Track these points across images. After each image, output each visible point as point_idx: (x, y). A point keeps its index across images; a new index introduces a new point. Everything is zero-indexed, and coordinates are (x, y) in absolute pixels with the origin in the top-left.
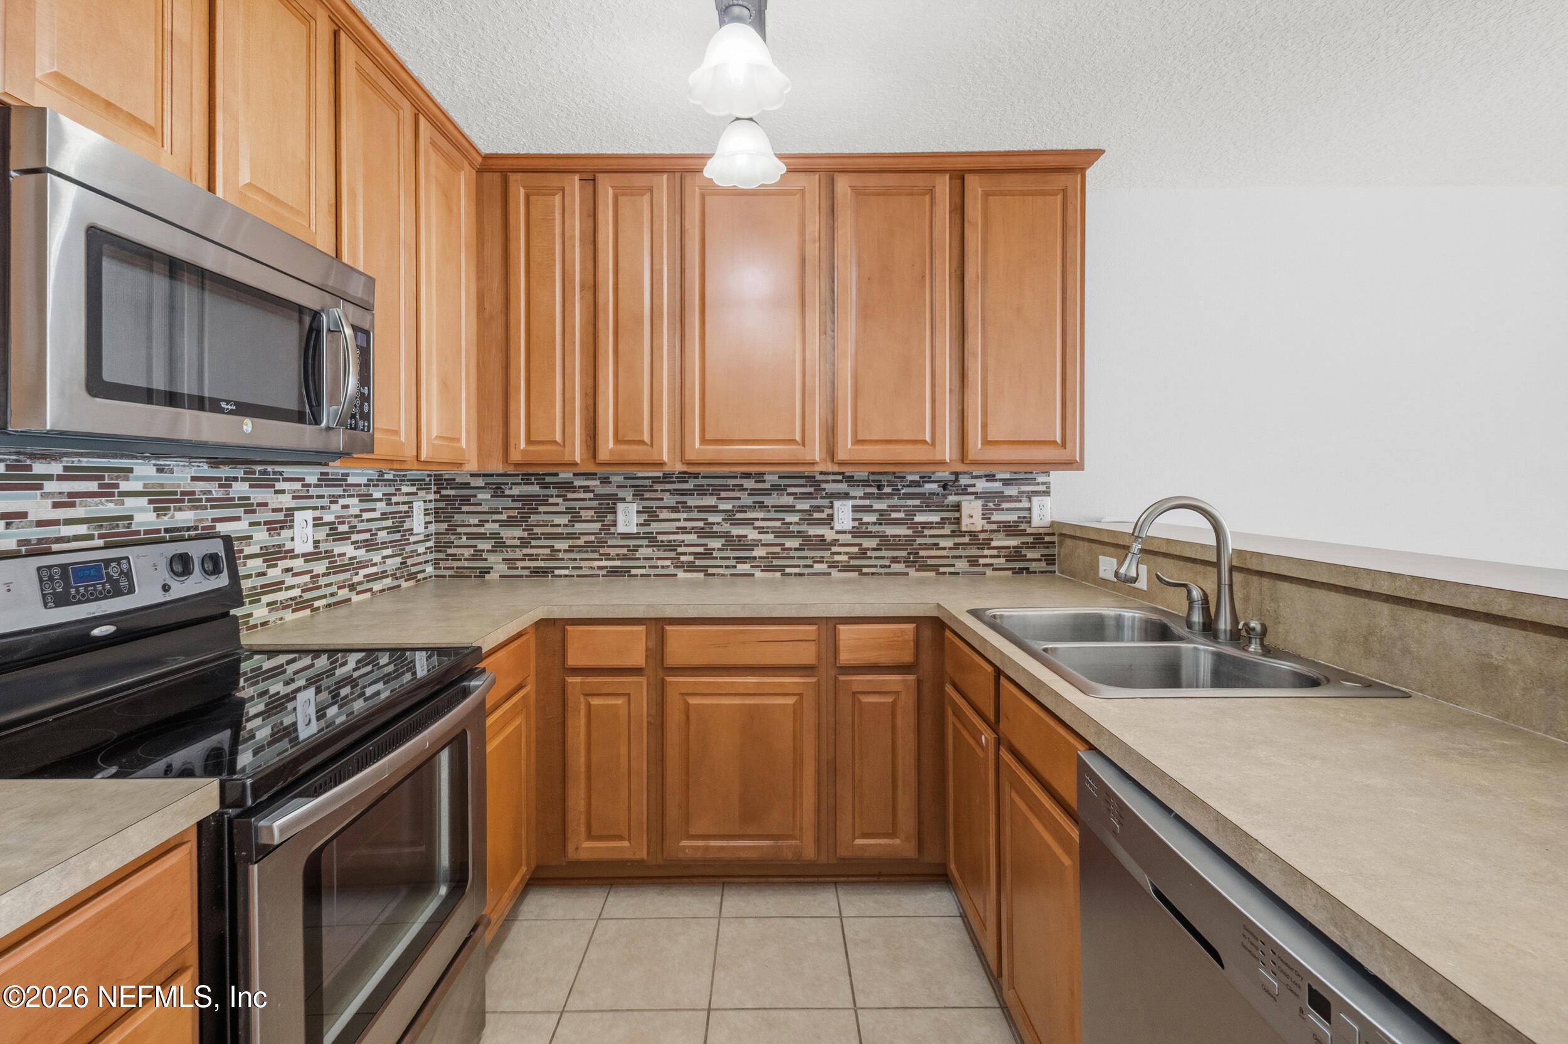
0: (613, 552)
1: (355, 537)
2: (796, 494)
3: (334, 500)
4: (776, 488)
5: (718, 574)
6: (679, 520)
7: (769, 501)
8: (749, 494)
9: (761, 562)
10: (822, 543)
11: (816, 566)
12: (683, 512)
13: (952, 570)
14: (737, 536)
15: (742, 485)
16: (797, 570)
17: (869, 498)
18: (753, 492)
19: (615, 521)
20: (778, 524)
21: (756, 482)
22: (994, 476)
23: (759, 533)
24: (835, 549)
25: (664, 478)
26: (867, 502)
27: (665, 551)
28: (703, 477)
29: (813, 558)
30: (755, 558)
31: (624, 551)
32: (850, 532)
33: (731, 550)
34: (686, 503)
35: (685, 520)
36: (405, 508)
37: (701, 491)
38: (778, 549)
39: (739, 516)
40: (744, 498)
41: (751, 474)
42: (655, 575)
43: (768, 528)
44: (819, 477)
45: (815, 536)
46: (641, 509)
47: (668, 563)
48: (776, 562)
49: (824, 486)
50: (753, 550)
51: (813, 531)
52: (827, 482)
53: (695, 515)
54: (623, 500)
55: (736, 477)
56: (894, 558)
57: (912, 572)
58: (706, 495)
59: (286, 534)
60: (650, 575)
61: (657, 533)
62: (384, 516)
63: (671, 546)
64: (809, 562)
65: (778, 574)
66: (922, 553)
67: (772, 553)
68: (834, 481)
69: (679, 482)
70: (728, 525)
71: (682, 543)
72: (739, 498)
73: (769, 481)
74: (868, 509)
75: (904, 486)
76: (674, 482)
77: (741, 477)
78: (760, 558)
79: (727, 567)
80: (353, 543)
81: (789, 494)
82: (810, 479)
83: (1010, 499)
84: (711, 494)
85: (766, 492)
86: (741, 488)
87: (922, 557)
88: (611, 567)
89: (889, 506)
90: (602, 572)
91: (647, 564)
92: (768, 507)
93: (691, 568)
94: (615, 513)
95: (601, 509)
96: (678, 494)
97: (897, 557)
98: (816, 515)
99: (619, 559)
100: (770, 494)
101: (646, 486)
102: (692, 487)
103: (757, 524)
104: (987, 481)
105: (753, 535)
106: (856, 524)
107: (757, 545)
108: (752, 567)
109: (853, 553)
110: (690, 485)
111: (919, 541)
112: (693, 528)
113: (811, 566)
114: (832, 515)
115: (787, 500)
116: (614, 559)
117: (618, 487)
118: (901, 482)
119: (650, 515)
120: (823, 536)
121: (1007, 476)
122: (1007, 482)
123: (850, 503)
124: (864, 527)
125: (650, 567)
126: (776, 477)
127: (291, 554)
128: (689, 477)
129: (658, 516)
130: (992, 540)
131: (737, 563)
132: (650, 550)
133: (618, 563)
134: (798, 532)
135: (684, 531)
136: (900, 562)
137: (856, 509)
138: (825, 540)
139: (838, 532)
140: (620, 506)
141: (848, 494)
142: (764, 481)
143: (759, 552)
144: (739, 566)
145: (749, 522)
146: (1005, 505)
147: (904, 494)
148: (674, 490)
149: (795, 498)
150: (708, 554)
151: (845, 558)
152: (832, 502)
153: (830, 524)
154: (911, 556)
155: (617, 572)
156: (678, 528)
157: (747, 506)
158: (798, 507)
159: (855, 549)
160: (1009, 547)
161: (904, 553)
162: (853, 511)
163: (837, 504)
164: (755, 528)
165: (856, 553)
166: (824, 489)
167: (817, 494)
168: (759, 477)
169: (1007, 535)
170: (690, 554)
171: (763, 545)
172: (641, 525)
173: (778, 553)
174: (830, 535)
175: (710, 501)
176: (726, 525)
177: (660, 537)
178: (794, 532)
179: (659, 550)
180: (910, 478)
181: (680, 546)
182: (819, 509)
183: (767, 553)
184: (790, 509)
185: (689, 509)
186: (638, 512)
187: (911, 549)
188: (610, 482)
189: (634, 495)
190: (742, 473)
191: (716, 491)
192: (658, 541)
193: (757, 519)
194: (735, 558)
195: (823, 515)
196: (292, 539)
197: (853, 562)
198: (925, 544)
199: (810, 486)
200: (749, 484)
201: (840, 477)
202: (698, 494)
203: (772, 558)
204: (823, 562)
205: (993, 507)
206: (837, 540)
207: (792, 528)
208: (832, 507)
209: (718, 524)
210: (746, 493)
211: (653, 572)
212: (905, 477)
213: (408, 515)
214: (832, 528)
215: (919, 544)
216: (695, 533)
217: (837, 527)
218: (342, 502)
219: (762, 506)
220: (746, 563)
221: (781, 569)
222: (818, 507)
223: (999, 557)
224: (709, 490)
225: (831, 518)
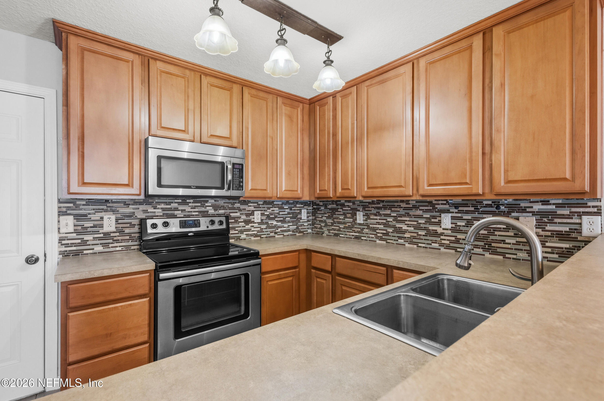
0: (356, 230)
1: (276, 219)
2: (423, 210)
3: (269, 208)
4: (415, 207)
5: (391, 243)
6: (377, 219)
7: (411, 213)
8: (403, 209)
9: (408, 240)
10: (435, 234)
11: (433, 244)
12: (378, 216)
13: (515, 256)
14: (399, 227)
15: (400, 206)
16: (424, 245)
17: (461, 213)
18: (405, 209)
19: (356, 218)
20: (415, 223)
21: (406, 204)
22: (549, 201)
23: (407, 227)
24: (442, 237)
25: (372, 202)
26: (459, 215)
27: (372, 231)
28: (385, 202)
29: (431, 240)
30: (405, 237)
31: (359, 230)
32: (450, 230)
33: (396, 233)
34: (379, 212)
35: (379, 219)
36: (299, 211)
37: (385, 208)
38: (415, 235)
39: (399, 219)
40: (402, 211)
41: (404, 201)
42: (369, 240)
43: (411, 225)
44: (434, 202)
45: (432, 230)
46: (365, 214)
47: (373, 236)
48: (414, 240)
49: (436, 206)
50: (405, 234)
51: (431, 228)
52: (439, 204)
53: (383, 217)
54: (359, 211)
55: (398, 202)
56: (476, 245)
57: (487, 255)
58: (386, 209)
59: (251, 217)
60: (367, 240)
61: (370, 224)
62: (289, 213)
63: (374, 229)
64: (430, 242)
65: (415, 246)
66: (493, 245)
67: (413, 236)
68: (442, 204)
69: (377, 204)
70: (395, 222)
71: (378, 228)
72: (399, 211)
73: (412, 204)
74: (461, 219)
75: (482, 207)
76: (375, 204)
77: (400, 202)
78: (408, 238)
79: (394, 240)
80: (276, 221)
81: (420, 210)
82: (430, 203)
83: (563, 216)
84: (389, 209)
85: (410, 209)
86: (400, 207)
87: (494, 247)
88: (356, 235)
89: (473, 218)
90: (353, 237)
91: (367, 235)
92: (411, 215)
93: (381, 239)
94: (356, 215)
95: (353, 213)
96: (377, 209)
97: (477, 245)
98: (433, 220)
99: (358, 233)
100: (412, 210)
101: (366, 205)
102: (382, 206)
103: (406, 223)
104: (542, 204)
105: (405, 227)
106: (454, 226)
107: (406, 232)
108: (404, 241)
109: (452, 240)
110: (381, 205)
111: (492, 237)
112: (382, 223)
113: (431, 244)
114: (441, 220)
115: (419, 212)
116: (356, 233)
117: (358, 206)
118: (480, 204)
119: (367, 216)
120: (436, 230)
121: (560, 201)
122: (558, 206)
123: (450, 215)
124: (458, 227)
125: (367, 237)
126: (414, 202)
127: (254, 222)
128: (381, 202)
129: (370, 217)
130: (547, 242)
131: (399, 239)
132: (367, 230)
133: (357, 234)
134: (424, 227)
135: (379, 223)
136: (479, 248)
137: (453, 218)
138: (437, 233)
139: (443, 229)
140: (358, 213)
141: (449, 210)
142: (409, 204)
143: (407, 235)
144: (399, 240)
145: (403, 222)
146: (556, 220)
147: (481, 211)
148: (375, 207)
149: (423, 212)
150: (387, 234)
151: (448, 242)
152: (440, 214)
153: (440, 225)
154: (487, 246)
155: (357, 237)
156: (377, 222)
157: (402, 215)
158: (424, 216)
159: (453, 239)
160: (562, 248)
161: (482, 244)
162: (451, 219)
163: (443, 215)
164: (406, 224)
165: (454, 241)
166: (437, 208)
167: (433, 210)
168: (407, 202)
169: (559, 240)
170: (381, 233)
171: (409, 232)
172: (365, 220)
173: (415, 236)
174: (440, 230)
175: (388, 212)
176: (394, 222)
177: (371, 226)
178: (422, 227)
179: (370, 231)
180: (485, 202)
181: (377, 230)
182: (435, 217)
183: (411, 236)
184: (421, 217)
185: (380, 215)
186: (363, 215)
187: (486, 242)
188: (355, 204)
189: (362, 209)
190: (400, 200)
191: (390, 208)
192: (370, 227)
193: (406, 221)
194: (397, 237)
195: (436, 220)
196: (254, 218)
197: (452, 245)
198: (496, 240)
199: (430, 206)
200: (403, 205)
201: (445, 202)
202: (384, 209)
203: (413, 238)
204: (436, 243)
205: (547, 221)
206: (444, 233)
207: (421, 225)
208: (440, 217)
209: (391, 222)
210: (402, 209)
211: (368, 239)
212: (482, 202)
213: (300, 213)
214: (441, 227)
215: (492, 240)
216: (383, 225)
217: (443, 226)
218: (271, 209)
219: (409, 215)
220: (402, 239)
221: (416, 244)
222: (434, 216)
223: (553, 253)
224: (387, 207)
225: (440, 222)
